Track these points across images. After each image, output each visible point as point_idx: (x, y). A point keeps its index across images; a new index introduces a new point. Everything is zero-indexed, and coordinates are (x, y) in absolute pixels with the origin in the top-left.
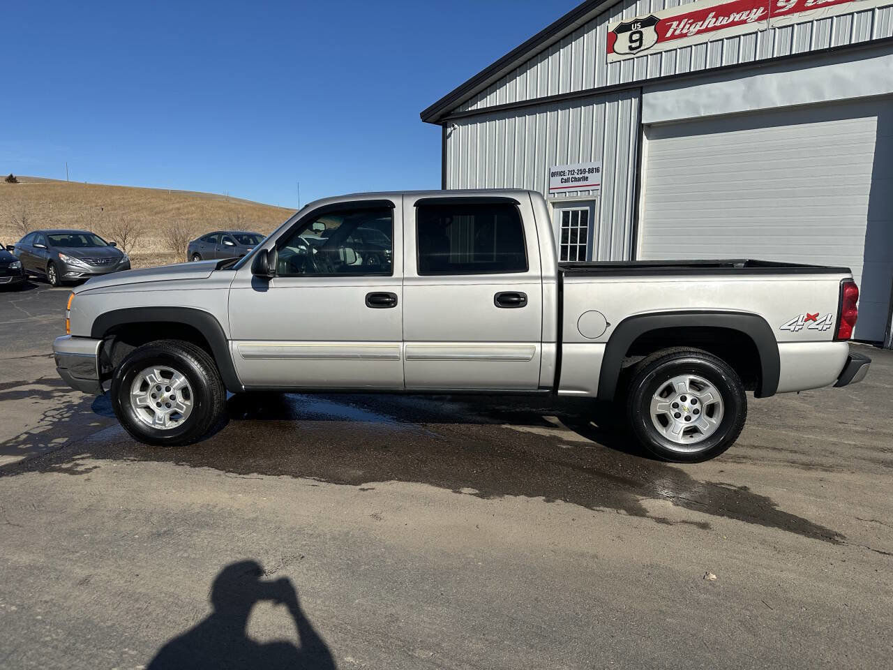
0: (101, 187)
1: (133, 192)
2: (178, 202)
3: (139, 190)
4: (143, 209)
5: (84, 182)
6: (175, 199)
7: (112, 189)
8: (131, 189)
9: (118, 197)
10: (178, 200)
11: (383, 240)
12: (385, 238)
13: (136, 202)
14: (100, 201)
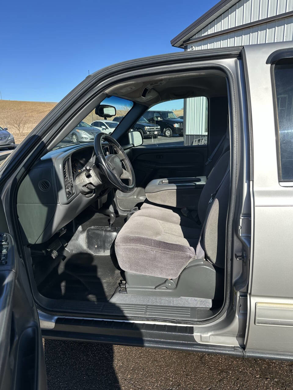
0: (16, 102)
1: (30, 103)
2: (49, 107)
3: (32, 103)
4: (34, 111)
5: (8, 100)
6: (48, 106)
7: (21, 103)
8: (29, 102)
9: (23, 106)
10: (49, 106)
11: (144, 122)
12: (145, 120)
13: (31, 108)
14: (15, 108)
